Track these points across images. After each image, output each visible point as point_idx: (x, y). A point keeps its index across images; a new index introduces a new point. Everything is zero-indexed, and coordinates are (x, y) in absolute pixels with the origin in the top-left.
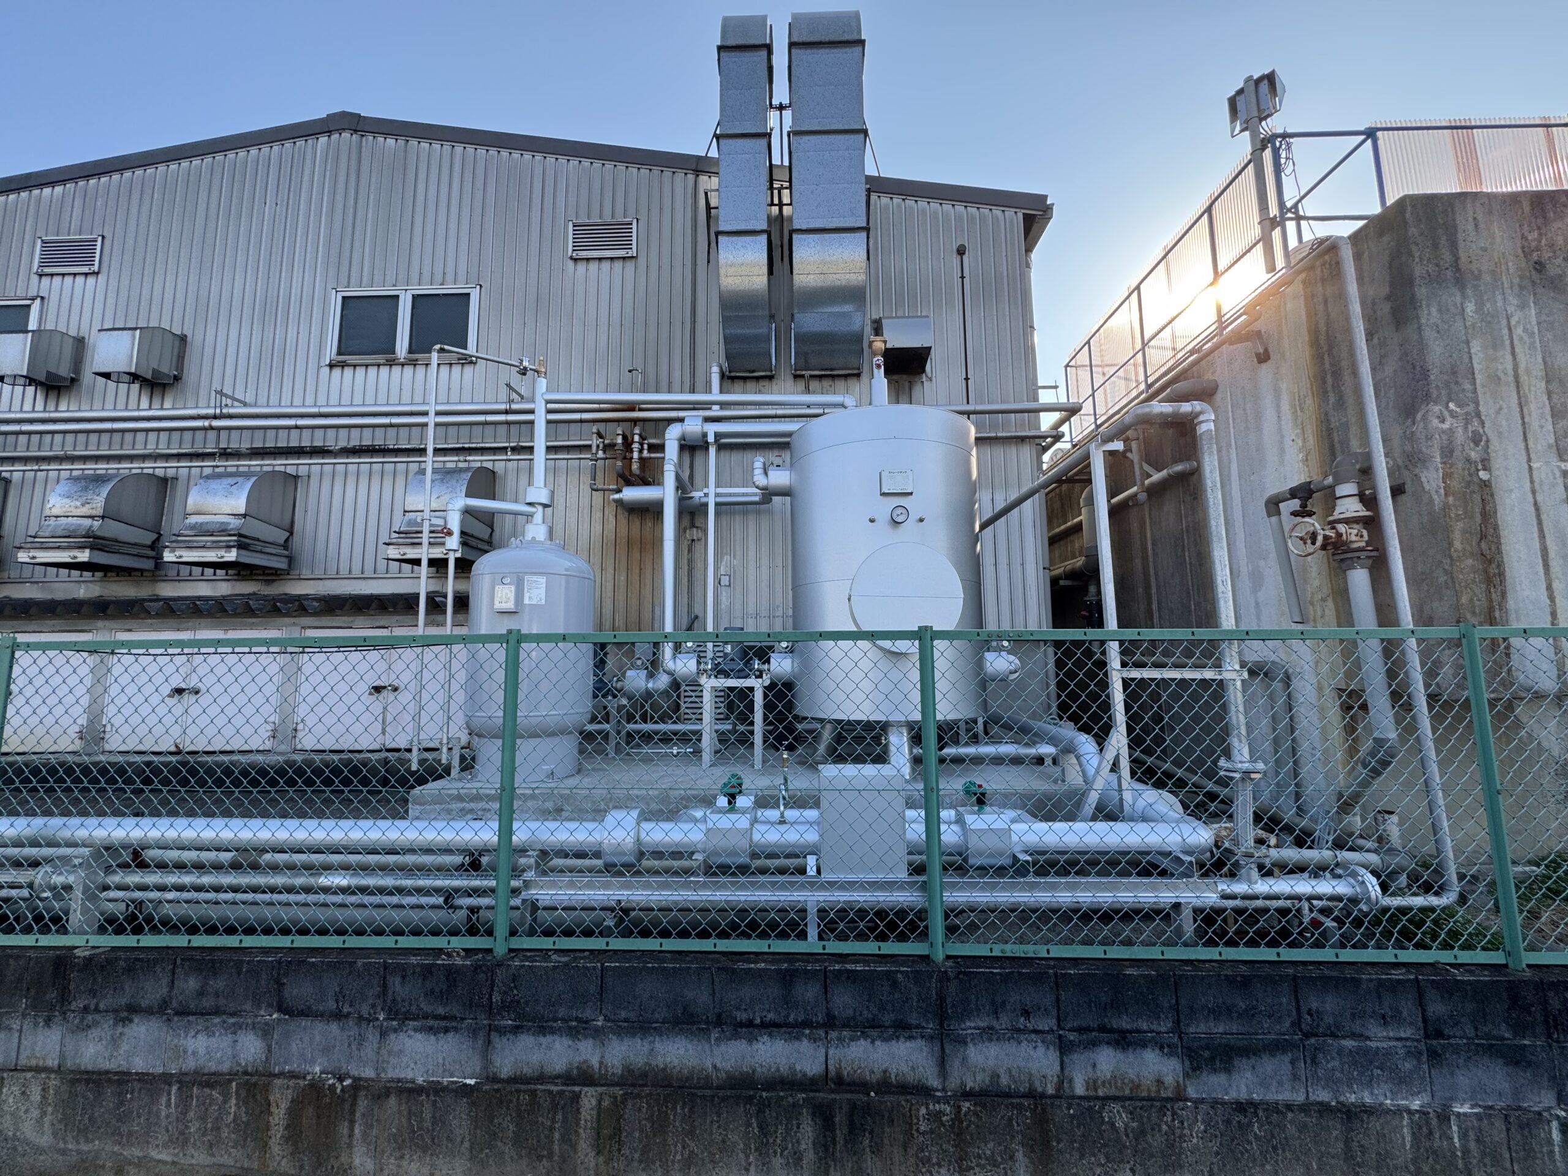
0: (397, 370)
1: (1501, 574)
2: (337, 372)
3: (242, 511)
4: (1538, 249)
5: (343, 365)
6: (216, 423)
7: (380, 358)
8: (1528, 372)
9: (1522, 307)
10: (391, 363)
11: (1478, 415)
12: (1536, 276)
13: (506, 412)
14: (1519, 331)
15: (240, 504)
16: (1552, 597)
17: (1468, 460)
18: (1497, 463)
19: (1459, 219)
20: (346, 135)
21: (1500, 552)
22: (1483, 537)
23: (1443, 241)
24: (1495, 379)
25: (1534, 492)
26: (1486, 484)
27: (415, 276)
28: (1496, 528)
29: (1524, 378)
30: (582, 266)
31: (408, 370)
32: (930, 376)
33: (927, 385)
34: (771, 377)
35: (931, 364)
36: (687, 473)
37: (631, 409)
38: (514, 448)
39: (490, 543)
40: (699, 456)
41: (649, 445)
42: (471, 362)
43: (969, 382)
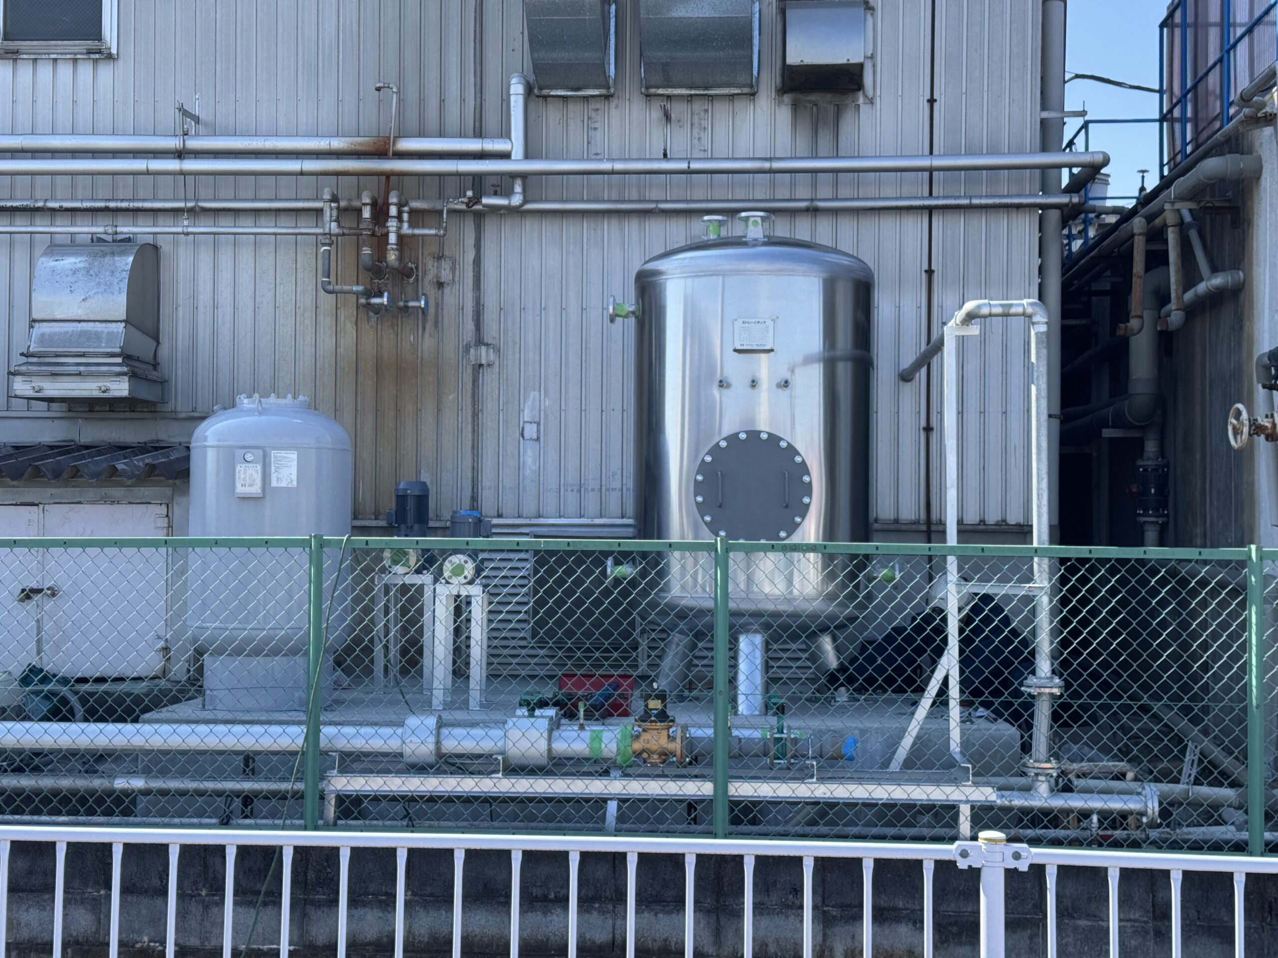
13: (180, 154)
32: (870, 95)
33: (865, 109)
34: (608, 97)
35: (874, 73)
36: (470, 256)
37: (381, 153)
38: (191, 211)
39: (155, 365)
40: (490, 227)
41: (412, 212)
42: (110, 57)
43: (936, 105)
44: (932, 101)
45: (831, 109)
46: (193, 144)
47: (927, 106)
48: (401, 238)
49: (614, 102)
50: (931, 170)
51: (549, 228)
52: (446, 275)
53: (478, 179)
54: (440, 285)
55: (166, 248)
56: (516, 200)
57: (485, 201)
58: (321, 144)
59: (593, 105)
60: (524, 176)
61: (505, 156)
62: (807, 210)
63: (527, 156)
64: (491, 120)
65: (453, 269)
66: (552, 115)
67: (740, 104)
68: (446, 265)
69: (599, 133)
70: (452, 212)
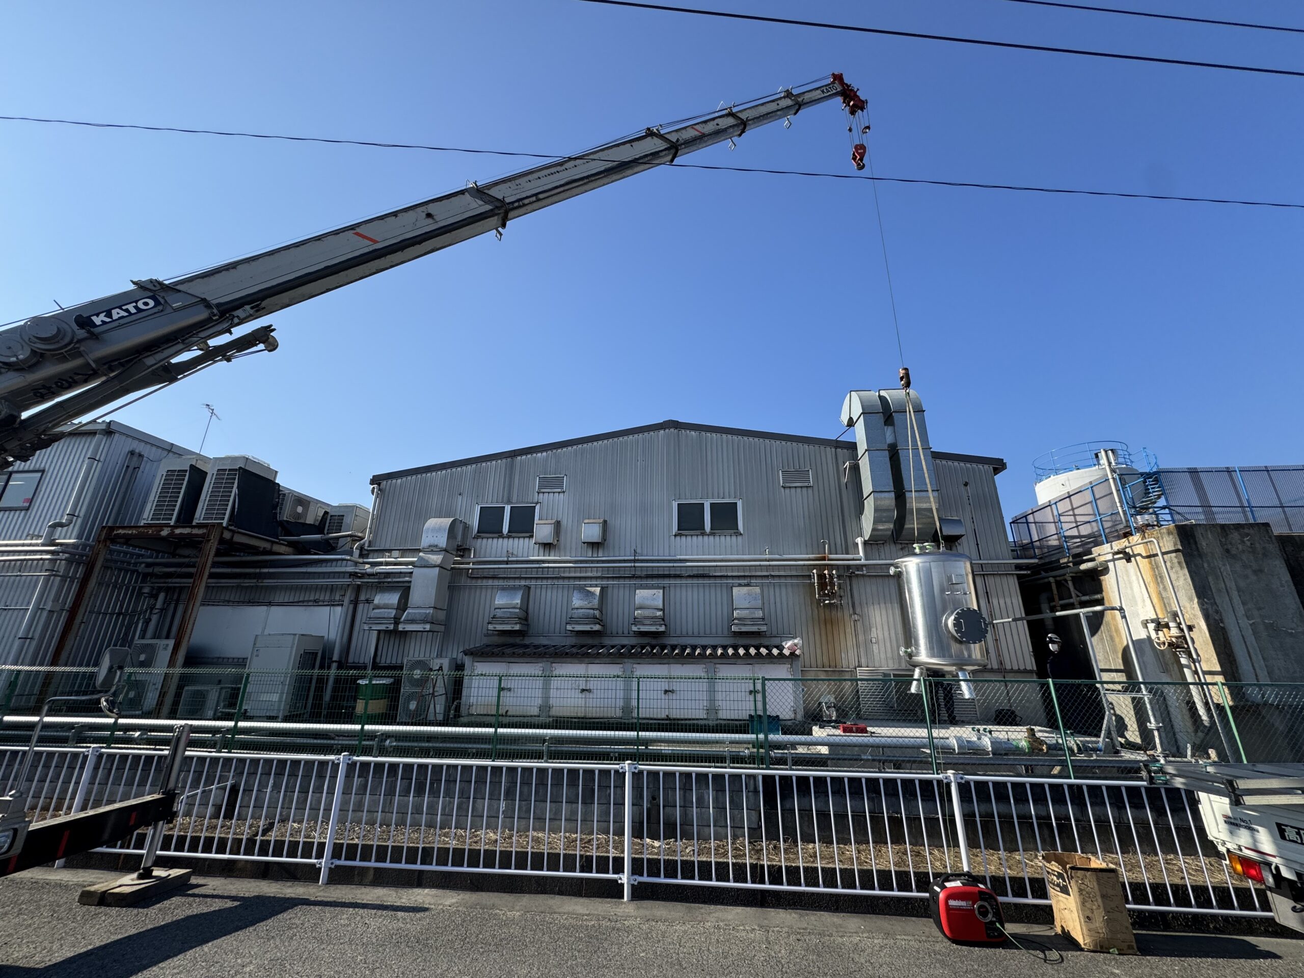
0: (706, 538)
1: (1235, 660)
2: (678, 538)
3: (661, 607)
4: (1226, 544)
5: (681, 535)
7: (698, 532)
8: (1231, 588)
9: (1224, 565)
10: (703, 534)
11: (1216, 603)
12: (1227, 554)
13: (768, 561)
14: (1225, 574)
15: (659, 604)
16: (1254, 669)
17: (1215, 619)
18: (1226, 621)
19: (1196, 534)
20: (672, 430)
21: (1232, 652)
22: (1225, 647)
23: (1192, 541)
24: (1219, 591)
25: (1241, 631)
26: (1223, 628)
27: (710, 495)
28: (1230, 644)
29: (1229, 590)
30: (787, 491)
31: (711, 538)
32: (959, 542)
36: (849, 588)
37: (824, 559)
40: (854, 579)
42: (741, 534)
44: (977, 545)
46: (771, 557)
49: (885, 545)
50: (981, 564)
51: (874, 581)
53: (852, 566)
56: (865, 572)
57: (856, 573)
59: (880, 546)
60: (865, 565)
61: (857, 560)
63: (864, 559)
66: (868, 548)
69: (882, 553)
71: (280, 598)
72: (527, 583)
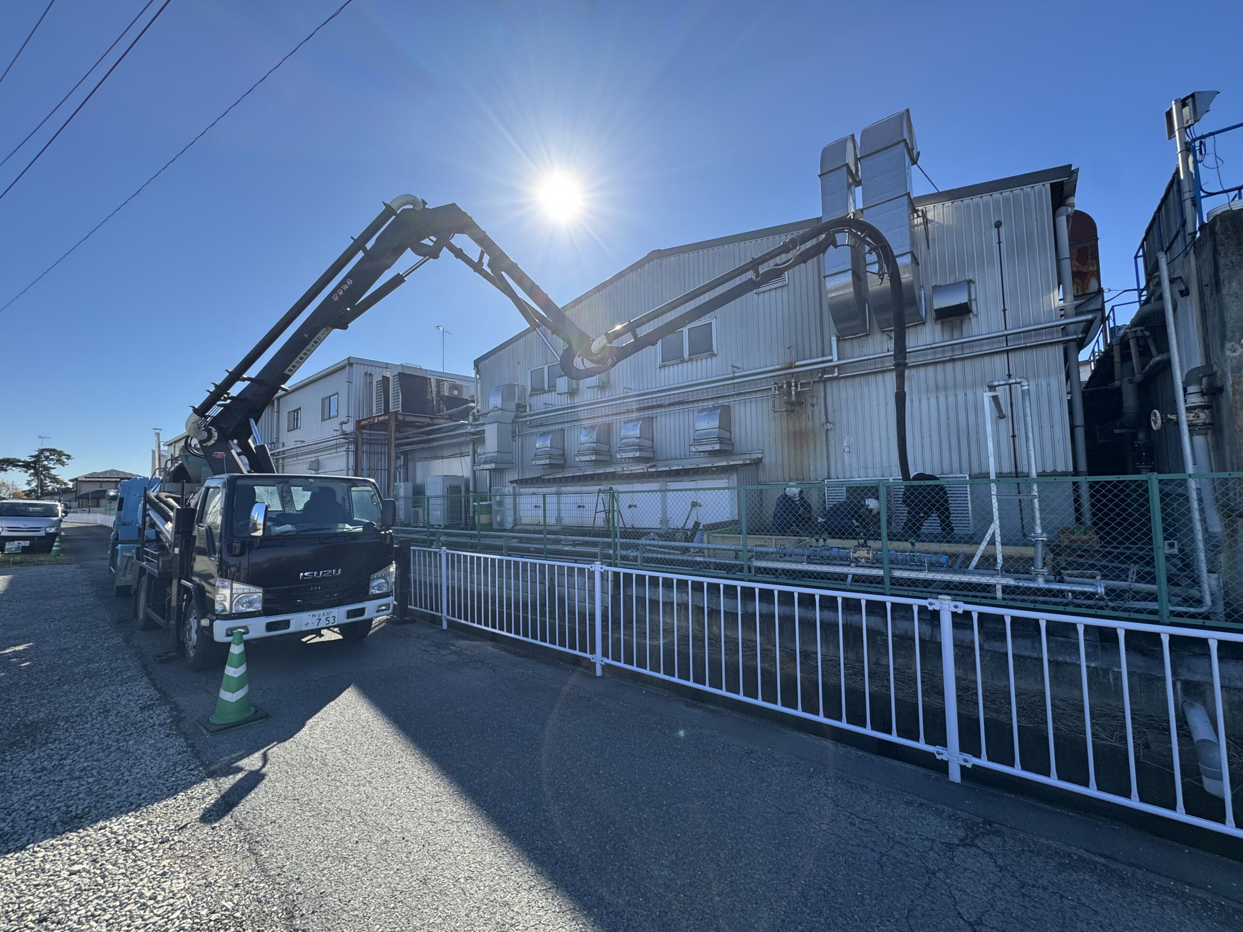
0: (685, 364)
2: (662, 369)
3: (639, 436)
5: (664, 366)
6: (625, 401)
7: (679, 361)
10: (683, 362)
13: (732, 378)
15: (637, 433)
20: (656, 261)
30: (761, 296)
31: (690, 363)
32: (975, 313)
33: (973, 320)
34: (867, 335)
35: (977, 305)
36: (823, 394)
37: (791, 368)
38: (737, 394)
39: (730, 440)
40: (829, 384)
41: (801, 384)
42: (715, 355)
43: (1006, 312)
44: (1004, 310)
45: (959, 322)
46: (736, 375)
47: (1002, 313)
48: (797, 393)
49: (870, 337)
50: (1006, 336)
51: (849, 381)
52: (815, 402)
53: (824, 369)
54: (813, 405)
55: (732, 406)
56: (836, 374)
57: (825, 376)
58: (773, 368)
59: (862, 339)
60: (838, 366)
61: (831, 361)
62: (949, 360)
63: (839, 359)
64: (827, 351)
65: (817, 400)
66: (848, 344)
67: (919, 328)
68: (815, 399)
69: (865, 348)
70: (814, 382)
71: (446, 454)
72: (560, 426)
